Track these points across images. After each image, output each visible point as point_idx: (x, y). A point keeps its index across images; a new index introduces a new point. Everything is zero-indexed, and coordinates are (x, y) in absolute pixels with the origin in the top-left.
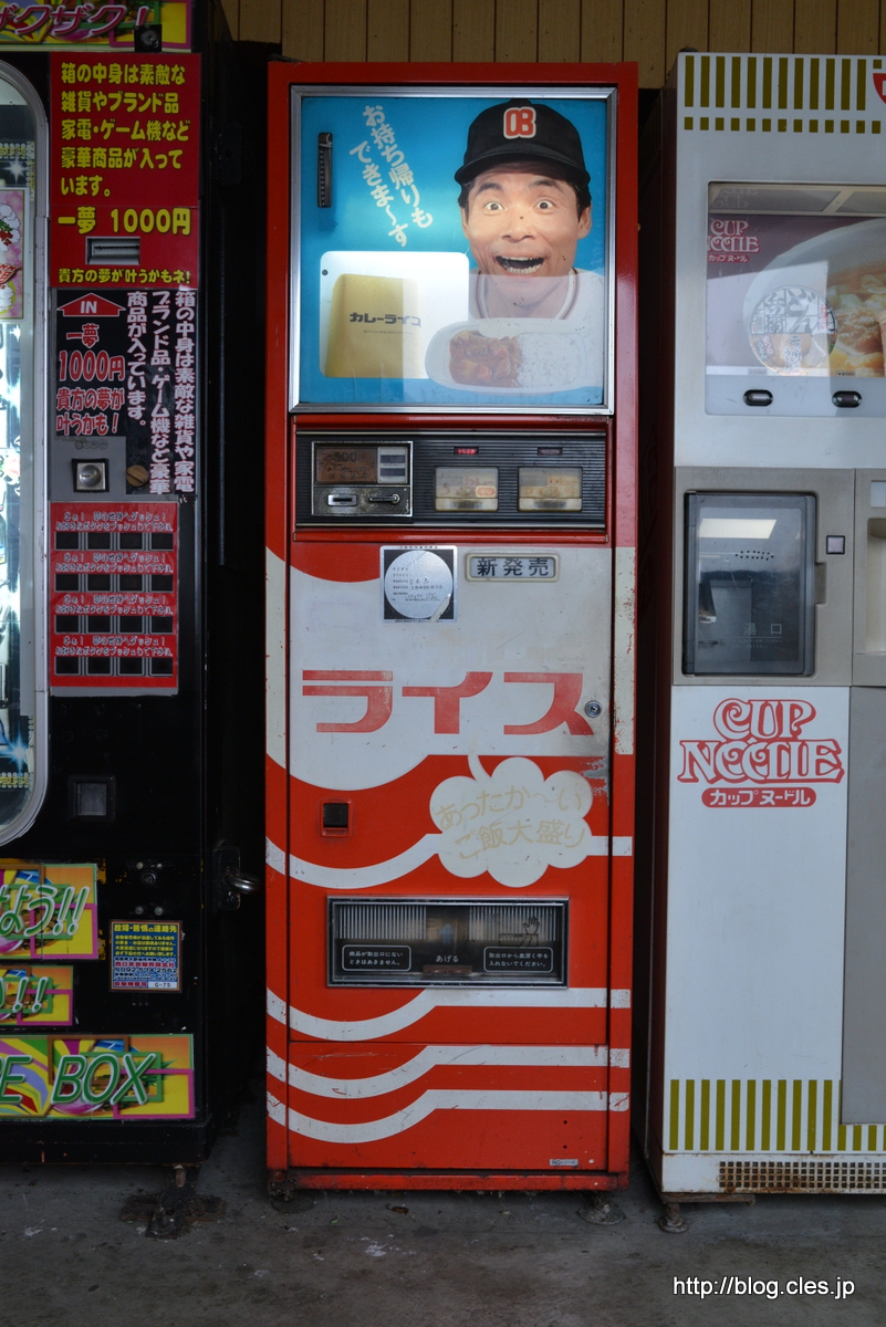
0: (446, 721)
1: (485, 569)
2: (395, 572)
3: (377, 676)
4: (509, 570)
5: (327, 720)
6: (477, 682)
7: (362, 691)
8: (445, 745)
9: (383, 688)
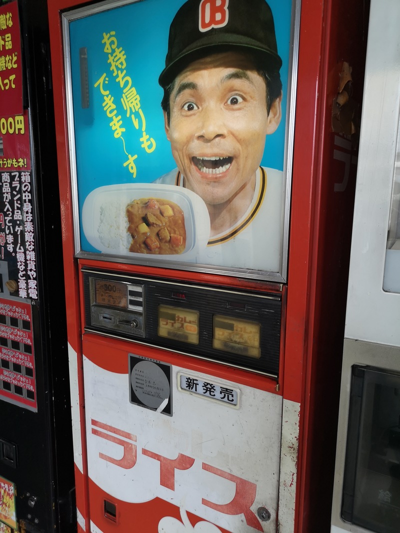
0: (167, 480)
1: (191, 384)
2: (137, 372)
3: (128, 436)
4: (207, 390)
5: (104, 453)
6: (186, 462)
7: (121, 443)
8: (166, 495)
9: (131, 444)
